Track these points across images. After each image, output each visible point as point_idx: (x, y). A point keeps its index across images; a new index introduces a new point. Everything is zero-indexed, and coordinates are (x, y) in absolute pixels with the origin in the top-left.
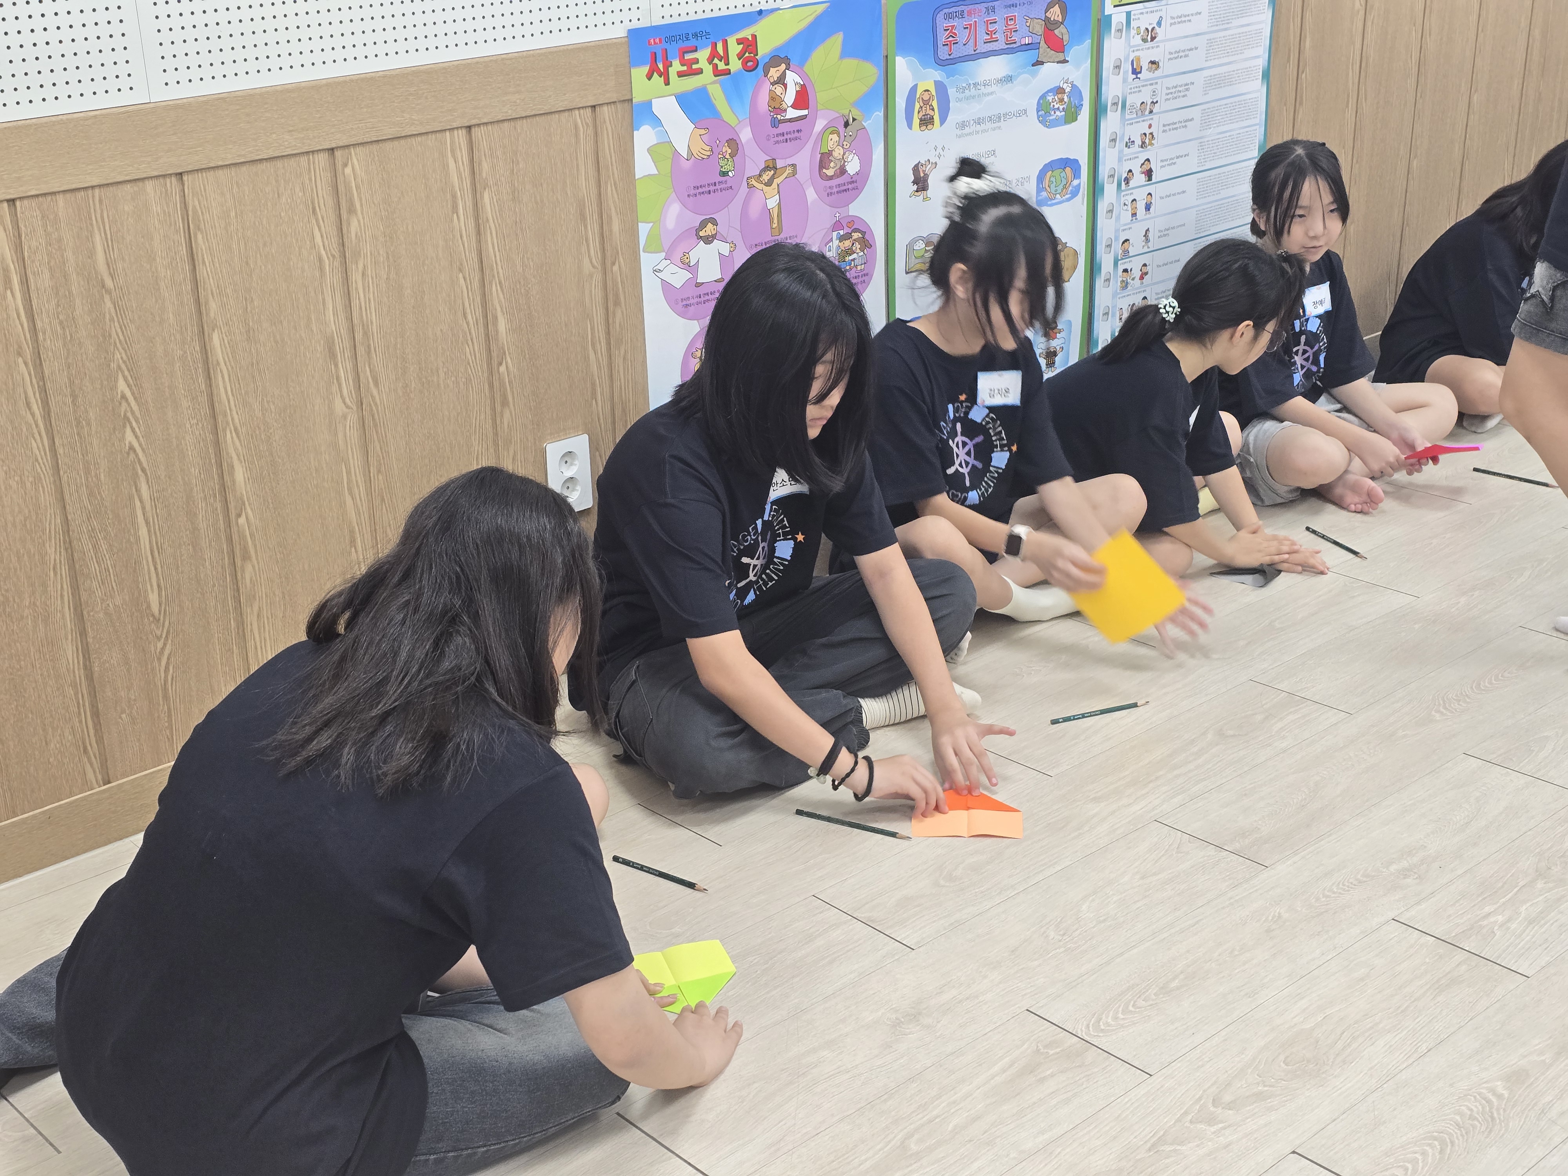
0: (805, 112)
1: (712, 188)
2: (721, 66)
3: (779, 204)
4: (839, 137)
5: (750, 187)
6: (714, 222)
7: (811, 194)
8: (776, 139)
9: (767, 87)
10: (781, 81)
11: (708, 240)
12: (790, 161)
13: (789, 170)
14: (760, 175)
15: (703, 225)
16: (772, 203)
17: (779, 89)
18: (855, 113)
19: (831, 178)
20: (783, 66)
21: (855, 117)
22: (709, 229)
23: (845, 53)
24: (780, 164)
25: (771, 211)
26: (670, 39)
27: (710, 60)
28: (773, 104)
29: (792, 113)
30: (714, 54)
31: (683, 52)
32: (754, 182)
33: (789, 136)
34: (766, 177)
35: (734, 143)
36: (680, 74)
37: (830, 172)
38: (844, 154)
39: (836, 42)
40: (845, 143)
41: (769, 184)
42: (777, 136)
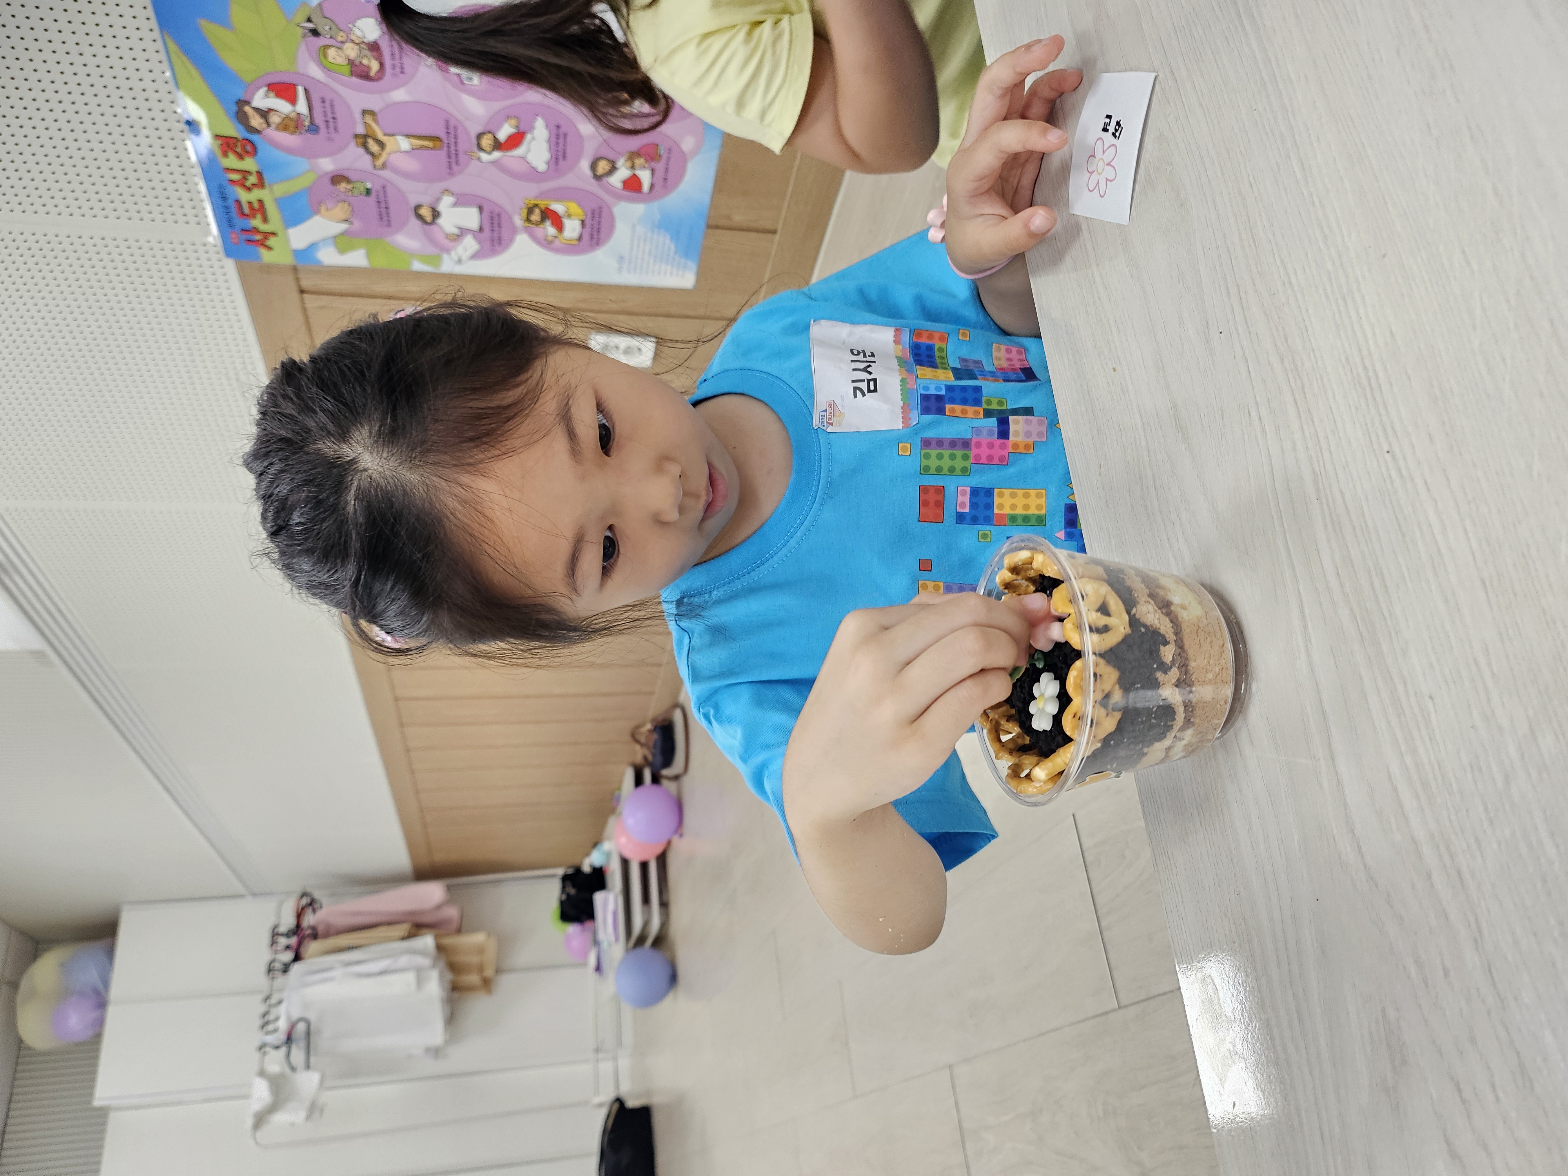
0: (300, 90)
1: (383, 205)
2: (252, 179)
3: (408, 136)
4: (330, 46)
5: (384, 166)
6: (418, 207)
7: (400, 95)
8: (332, 130)
9: (272, 133)
10: (264, 114)
11: (436, 214)
12: (358, 115)
13: (369, 119)
14: (372, 154)
15: (420, 217)
16: (405, 144)
17: (275, 119)
18: (300, 17)
19: (382, 65)
20: (247, 109)
21: (306, 18)
22: (425, 212)
23: (224, 21)
24: (361, 130)
25: (415, 147)
26: (231, 225)
27: (249, 189)
28: (292, 129)
29: (302, 107)
30: (242, 184)
31: (243, 214)
32: (379, 162)
33: (330, 115)
34: (374, 147)
35: (337, 179)
36: (265, 220)
37: (375, 66)
38: (352, 41)
39: (210, 29)
40: (340, 39)
41: (381, 145)
42: (328, 128)
